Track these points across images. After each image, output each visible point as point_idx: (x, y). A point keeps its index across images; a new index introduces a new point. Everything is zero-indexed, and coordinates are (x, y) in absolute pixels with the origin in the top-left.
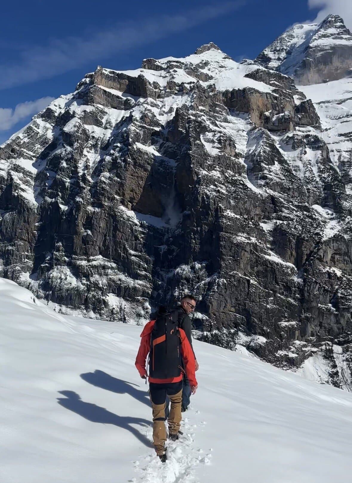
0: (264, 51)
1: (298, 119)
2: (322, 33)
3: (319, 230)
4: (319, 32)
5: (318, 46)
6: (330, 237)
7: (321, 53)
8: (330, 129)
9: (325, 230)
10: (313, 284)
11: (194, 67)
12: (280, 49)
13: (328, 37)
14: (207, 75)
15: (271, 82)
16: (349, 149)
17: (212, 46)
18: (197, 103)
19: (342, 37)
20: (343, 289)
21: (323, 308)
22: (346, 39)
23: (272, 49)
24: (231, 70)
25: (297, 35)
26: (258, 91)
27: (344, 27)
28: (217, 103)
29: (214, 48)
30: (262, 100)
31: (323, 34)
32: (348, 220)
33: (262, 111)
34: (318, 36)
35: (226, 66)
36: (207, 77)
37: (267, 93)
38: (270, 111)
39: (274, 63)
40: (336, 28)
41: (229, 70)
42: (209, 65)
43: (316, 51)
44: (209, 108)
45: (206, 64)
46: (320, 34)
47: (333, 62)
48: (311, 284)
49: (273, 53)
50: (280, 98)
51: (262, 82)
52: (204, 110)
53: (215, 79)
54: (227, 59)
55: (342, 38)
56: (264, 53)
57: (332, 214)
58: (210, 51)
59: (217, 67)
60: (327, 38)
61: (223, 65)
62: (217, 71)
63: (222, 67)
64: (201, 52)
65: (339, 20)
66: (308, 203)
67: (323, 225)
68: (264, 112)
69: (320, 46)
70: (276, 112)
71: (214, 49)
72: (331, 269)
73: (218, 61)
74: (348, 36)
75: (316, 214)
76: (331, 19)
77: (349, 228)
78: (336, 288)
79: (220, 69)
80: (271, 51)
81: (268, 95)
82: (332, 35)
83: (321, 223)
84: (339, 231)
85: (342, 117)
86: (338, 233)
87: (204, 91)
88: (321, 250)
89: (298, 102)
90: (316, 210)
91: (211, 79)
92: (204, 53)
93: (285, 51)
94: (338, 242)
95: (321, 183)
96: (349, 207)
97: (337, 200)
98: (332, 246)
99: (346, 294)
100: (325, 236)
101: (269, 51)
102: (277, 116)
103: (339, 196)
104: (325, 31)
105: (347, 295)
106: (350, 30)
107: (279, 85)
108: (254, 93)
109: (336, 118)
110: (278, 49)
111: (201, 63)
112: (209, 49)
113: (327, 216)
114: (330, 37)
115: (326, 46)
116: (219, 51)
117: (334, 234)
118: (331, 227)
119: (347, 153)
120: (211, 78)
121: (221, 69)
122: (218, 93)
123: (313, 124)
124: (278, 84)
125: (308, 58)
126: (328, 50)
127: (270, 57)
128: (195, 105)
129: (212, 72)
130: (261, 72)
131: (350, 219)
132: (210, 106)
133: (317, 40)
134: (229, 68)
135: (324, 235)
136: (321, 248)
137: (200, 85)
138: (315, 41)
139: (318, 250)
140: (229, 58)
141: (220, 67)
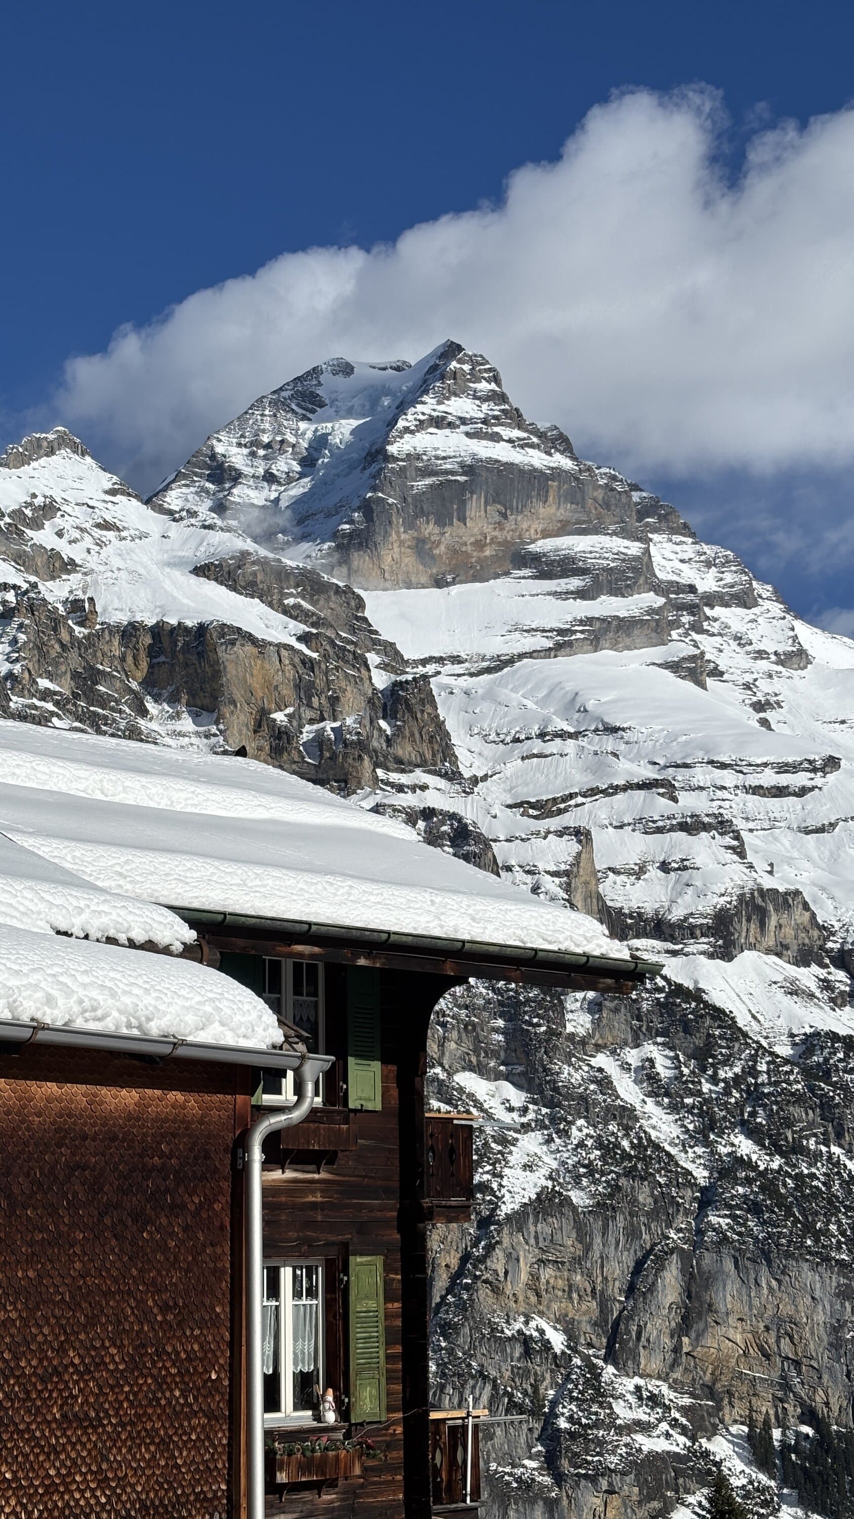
0: (215, 442)
1: (382, 741)
2: (427, 411)
3: (487, 1172)
4: (420, 408)
5: (418, 457)
6: (526, 1201)
7: (428, 481)
8: (485, 778)
9: (506, 1171)
10: (471, 1382)
11: (10, 524)
12: (273, 440)
13: (451, 425)
14: (54, 555)
15: (286, 602)
16: (563, 867)
17: (62, 442)
18: (30, 666)
19: (497, 433)
20: (572, 1399)
21: (507, 1478)
22: (510, 441)
23: (242, 436)
24: (137, 541)
25: (333, 396)
26: (251, 635)
27: (501, 398)
28: (101, 667)
29: (71, 448)
30: (263, 668)
31: (435, 414)
32: (579, 1134)
33: (263, 708)
34: (416, 419)
35: (118, 523)
36: (57, 565)
37: (280, 646)
38: (290, 710)
39: (252, 494)
40: (475, 397)
41: (133, 540)
42: (59, 513)
43: (411, 473)
44: (73, 684)
45: (49, 509)
46: (423, 414)
47: (468, 514)
48: (466, 1381)
49: (245, 451)
50: (323, 666)
51: (257, 600)
52: (55, 693)
53: (85, 574)
54: (119, 498)
55: (496, 438)
56: (213, 447)
57: (524, 1111)
58: (54, 457)
59: (87, 526)
60: (447, 431)
61: (108, 518)
62: (88, 542)
63: (106, 526)
64: (23, 460)
65: (490, 370)
66: (441, 1065)
67: (500, 1152)
68: (270, 713)
69: (425, 458)
70: (308, 714)
71: (71, 455)
72: (533, 1324)
73: (91, 503)
74: (516, 433)
75: (474, 1111)
76: (458, 366)
77: (584, 1166)
78: (550, 1397)
79: (97, 533)
80: (239, 445)
81: (284, 653)
82: (463, 421)
83: (493, 1145)
84: (550, 1178)
85: (523, 737)
86: (550, 1184)
87: (56, 622)
88: (499, 1253)
89: (381, 680)
90: (471, 1096)
91: (69, 572)
92: (34, 464)
93: (290, 449)
94: (550, 1220)
95: (484, 991)
96: (580, 1085)
97: (541, 1059)
98: (533, 1234)
99: (584, 1421)
100: (508, 1195)
101: (230, 444)
102: (316, 727)
103: (548, 1041)
104: (440, 403)
105: (587, 1426)
106: (522, 411)
107: (313, 614)
108: (238, 643)
109: (502, 736)
110: (265, 439)
111: (28, 505)
112: (51, 452)
113: (507, 1118)
114: (458, 427)
115: (444, 458)
116: (88, 459)
117: (538, 1190)
118: (525, 1160)
119: (557, 880)
120: (70, 566)
121: (104, 533)
122: (103, 630)
123: (435, 765)
124: (311, 608)
125: (380, 495)
126: (453, 473)
127: (237, 466)
128: (26, 675)
129: (70, 542)
130: (254, 563)
131: (585, 1131)
132: (75, 675)
133: (412, 432)
134: (132, 532)
135: (504, 1191)
136: (497, 1243)
137: (44, 600)
138: (407, 436)
139: (490, 1248)
140: (129, 495)
141: (98, 526)
